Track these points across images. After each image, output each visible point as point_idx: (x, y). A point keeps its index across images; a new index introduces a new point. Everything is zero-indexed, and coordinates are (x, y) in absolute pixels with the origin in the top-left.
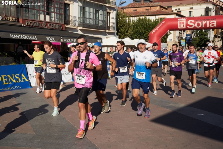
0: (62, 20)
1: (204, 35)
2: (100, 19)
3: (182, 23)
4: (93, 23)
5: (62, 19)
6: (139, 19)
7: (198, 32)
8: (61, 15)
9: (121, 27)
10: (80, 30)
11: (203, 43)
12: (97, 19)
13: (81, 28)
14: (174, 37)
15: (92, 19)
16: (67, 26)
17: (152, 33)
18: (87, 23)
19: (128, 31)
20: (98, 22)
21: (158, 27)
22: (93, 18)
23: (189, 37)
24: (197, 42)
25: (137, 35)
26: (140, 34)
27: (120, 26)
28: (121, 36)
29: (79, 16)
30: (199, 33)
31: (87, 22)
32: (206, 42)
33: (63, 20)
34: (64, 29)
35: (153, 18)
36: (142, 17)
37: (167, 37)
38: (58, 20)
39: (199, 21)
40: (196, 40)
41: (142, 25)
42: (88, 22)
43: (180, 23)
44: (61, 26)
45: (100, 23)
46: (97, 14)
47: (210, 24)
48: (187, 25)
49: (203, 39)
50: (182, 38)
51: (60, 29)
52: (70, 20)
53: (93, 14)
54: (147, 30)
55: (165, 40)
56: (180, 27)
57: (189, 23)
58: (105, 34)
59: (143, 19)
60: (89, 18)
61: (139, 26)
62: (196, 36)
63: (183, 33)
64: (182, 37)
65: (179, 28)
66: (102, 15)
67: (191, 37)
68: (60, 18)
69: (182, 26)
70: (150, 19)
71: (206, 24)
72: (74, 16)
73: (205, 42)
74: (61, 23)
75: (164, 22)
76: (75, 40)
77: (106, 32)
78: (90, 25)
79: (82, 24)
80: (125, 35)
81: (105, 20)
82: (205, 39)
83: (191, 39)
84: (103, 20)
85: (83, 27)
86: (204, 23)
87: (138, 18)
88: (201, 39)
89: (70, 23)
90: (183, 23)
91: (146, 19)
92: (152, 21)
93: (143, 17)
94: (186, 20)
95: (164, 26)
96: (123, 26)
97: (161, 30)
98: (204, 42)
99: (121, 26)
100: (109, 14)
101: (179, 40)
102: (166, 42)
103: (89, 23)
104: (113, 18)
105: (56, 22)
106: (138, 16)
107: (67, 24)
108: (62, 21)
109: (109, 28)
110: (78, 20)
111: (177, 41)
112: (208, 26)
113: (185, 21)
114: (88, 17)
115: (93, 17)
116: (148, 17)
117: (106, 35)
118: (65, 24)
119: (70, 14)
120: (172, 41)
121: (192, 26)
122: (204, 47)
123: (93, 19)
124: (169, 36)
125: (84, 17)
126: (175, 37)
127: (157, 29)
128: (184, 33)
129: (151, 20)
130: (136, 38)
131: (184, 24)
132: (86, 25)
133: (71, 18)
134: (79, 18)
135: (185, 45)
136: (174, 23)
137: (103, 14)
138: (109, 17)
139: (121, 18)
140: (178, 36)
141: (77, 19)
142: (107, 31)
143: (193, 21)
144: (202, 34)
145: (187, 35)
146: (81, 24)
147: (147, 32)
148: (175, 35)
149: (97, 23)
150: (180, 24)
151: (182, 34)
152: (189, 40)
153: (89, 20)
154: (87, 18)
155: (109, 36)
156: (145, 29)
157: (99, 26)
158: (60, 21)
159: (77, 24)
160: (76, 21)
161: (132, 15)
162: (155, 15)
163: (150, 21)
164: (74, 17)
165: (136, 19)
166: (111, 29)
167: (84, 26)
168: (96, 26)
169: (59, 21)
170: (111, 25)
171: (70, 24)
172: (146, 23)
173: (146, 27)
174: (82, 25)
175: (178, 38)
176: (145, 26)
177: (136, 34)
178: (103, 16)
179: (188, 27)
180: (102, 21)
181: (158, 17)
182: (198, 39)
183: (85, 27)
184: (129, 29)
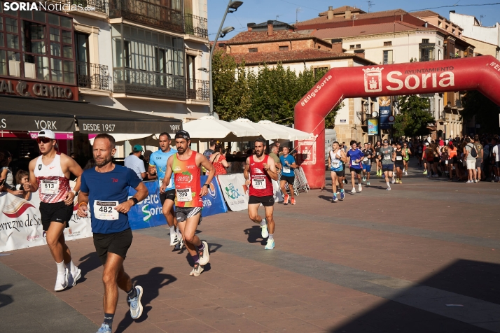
0: (71, 75)
1: (422, 108)
2: (169, 71)
3: (372, 79)
4: (151, 83)
5: (69, 73)
6: (266, 71)
7: (406, 101)
8: (66, 62)
9: (223, 91)
10: (118, 99)
11: (419, 126)
12: (162, 72)
13: (123, 95)
14: (351, 113)
15: (149, 72)
16: (83, 91)
17: (303, 104)
18: (137, 82)
19: (239, 100)
20: (165, 79)
21: (316, 91)
22: (151, 70)
23: (386, 112)
24: (405, 124)
25: (262, 112)
26: (267, 107)
27: (220, 90)
28: (223, 114)
29: (115, 66)
30: (409, 104)
31: (135, 79)
32: (426, 125)
33: (74, 75)
34: (76, 99)
35: (298, 69)
36: (271, 67)
37: (335, 114)
38: (60, 75)
39: (414, 73)
40: (402, 120)
41: (272, 87)
42: (139, 79)
43: (369, 79)
44: (68, 91)
45: (170, 83)
46: (162, 61)
47: (438, 79)
48: (385, 83)
49: (420, 117)
50: (370, 116)
51: (64, 98)
52: (92, 74)
53: (151, 59)
54: (285, 99)
55: (330, 121)
56: (369, 88)
57: (390, 78)
58: (184, 109)
59: (273, 71)
60: (142, 70)
61: (266, 88)
62: (402, 111)
63: (372, 104)
64: (370, 113)
65: (367, 90)
66: (174, 61)
67: (390, 114)
68: (63, 71)
69: (373, 86)
70: (292, 70)
71: (429, 81)
72: (102, 64)
73: (424, 125)
74: (66, 83)
75: (330, 77)
76: (112, 127)
77: (185, 104)
78: (143, 88)
79: (123, 85)
80: (233, 112)
81: (182, 74)
82: (424, 116)
83: (391, 119)
84: (176, 74)
85: (127, 94)
86: (425, 77)
87: (262, 68)
88: (413, 118)
89: (93, 81)
90: (376, 78)
91: (283, 71)
92: (298, 75)
93: (275, 66)
94: (382, 71)
95: (332, 88)
96: (227, 88)
97: (323, 97)
98: (422, 123)
99: (223, 88)
100: (191, 59)
101: (363, 122)
102: (332, 127)
103: (141, 82)
104: (204, 69)
105: (54, 79)
106: (262, 64)
107: (85, 86)
108: (69, 78)
109: (192, 94)
110: (111, 75)
111: (359, 122)
112: (434, 85)
113: (380, 75)
114: (137, 68)
115: (152, 67)
116: (285, 67)
117: (186, 112)
118: (78, 86)
119: (92, 61)
120: (347, 123)
121: (396, 85)
122: (422, 135)
123: (151, 72)
124: (338, 112)
125: (127, 68)
126: (353, 114)
127: (313, 95)
128: (375, 103)
129: (294, 74)
130: (260, 118)
131: (377, 82)
132: (135, 87)
133: (93, 71)
134: (114, 69)
135: (376, 133)
136: (353, 79)
137: (176, 60)
138: (191, 66)
139: (220, 70)
140: (361, 110)
141: (110, 72)
142: (189, 102)
143: (399, 74)
144: (415, 106)
145: (381, 108)
146: (120, 85)
147: (285, 102)
148: (352, 108)
149: (162, 81)
150: (368, 82)
151: (370, 106)
152: (387, 120)
153: (141, 75)
154: (135, 70)
155: (194, 115)
156: (280, 96)
157: (169, 91)
158: (66, 79)
159: (111, 86)
160: (108, 77)
161: (247, 62)
162: (304, 61)
163: (291, 75)
164: (103, 68)
165: (256, 70)
166: (197, 98)
167: (128, 91)
168: (160, 91)
169: (61, 78)
170: (198, 86)
171: (93, 86)
172: (283, 82)
173: (283, 90)
174: (124, 88)
175: (360, 116)
176: (281, 88)
177: (259, 108)
178: (176, 64)
179: (389, 88)
180: (175, 78)
181: (309, 65)
182: (408, 118)
183: (134, 92)
184: (241, 95)
